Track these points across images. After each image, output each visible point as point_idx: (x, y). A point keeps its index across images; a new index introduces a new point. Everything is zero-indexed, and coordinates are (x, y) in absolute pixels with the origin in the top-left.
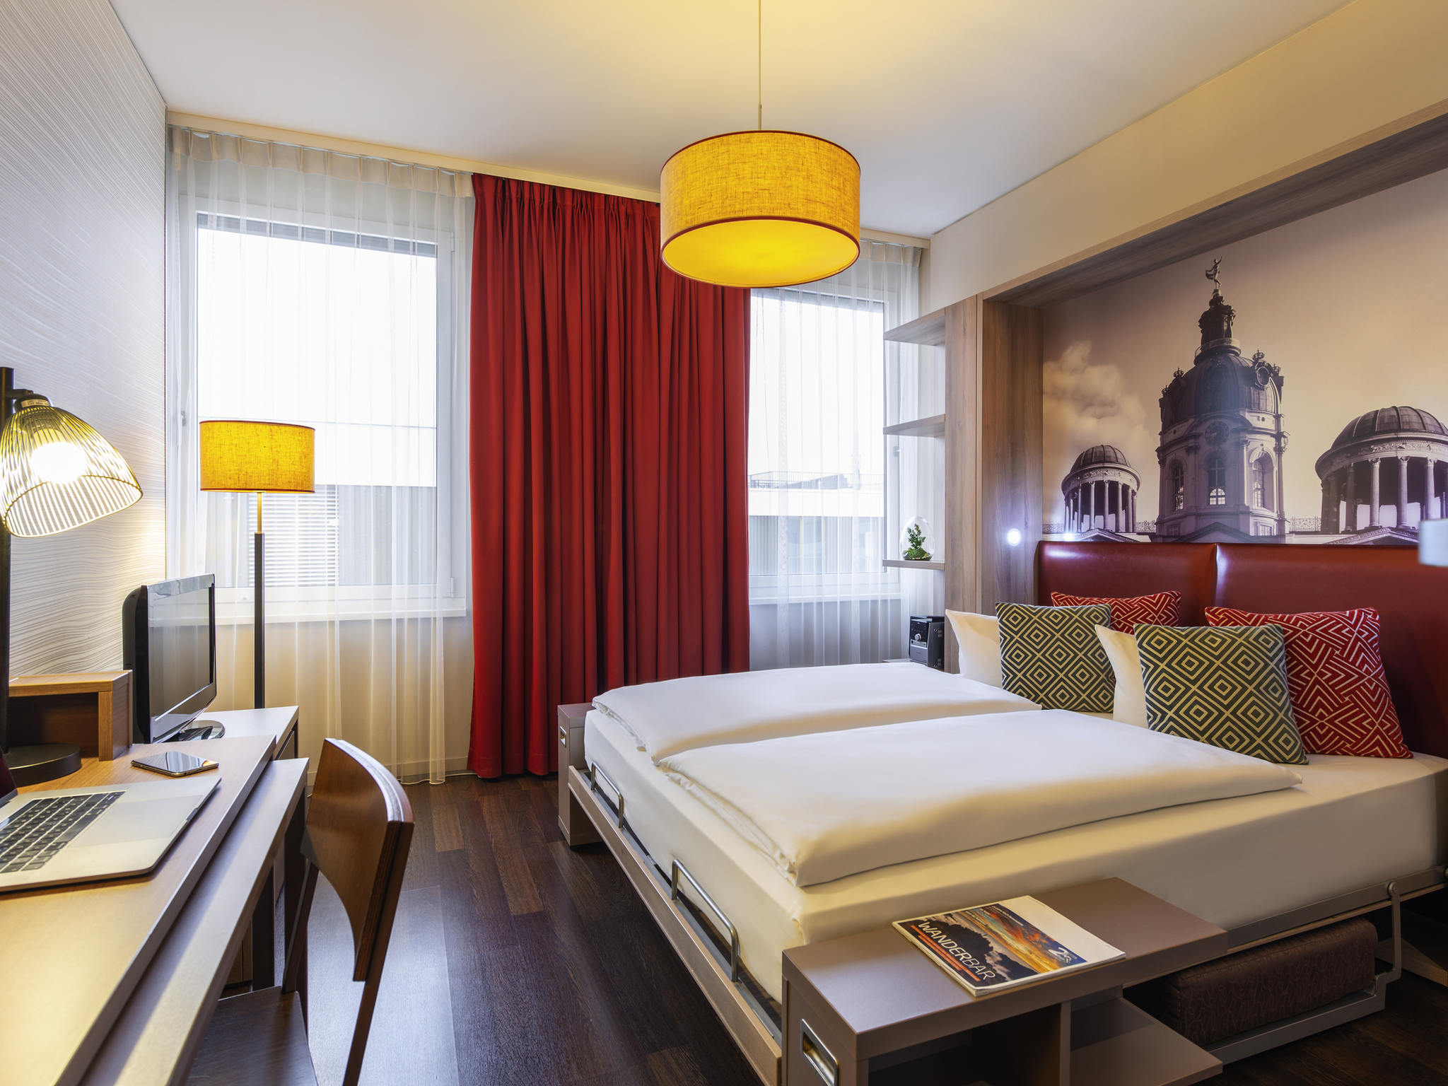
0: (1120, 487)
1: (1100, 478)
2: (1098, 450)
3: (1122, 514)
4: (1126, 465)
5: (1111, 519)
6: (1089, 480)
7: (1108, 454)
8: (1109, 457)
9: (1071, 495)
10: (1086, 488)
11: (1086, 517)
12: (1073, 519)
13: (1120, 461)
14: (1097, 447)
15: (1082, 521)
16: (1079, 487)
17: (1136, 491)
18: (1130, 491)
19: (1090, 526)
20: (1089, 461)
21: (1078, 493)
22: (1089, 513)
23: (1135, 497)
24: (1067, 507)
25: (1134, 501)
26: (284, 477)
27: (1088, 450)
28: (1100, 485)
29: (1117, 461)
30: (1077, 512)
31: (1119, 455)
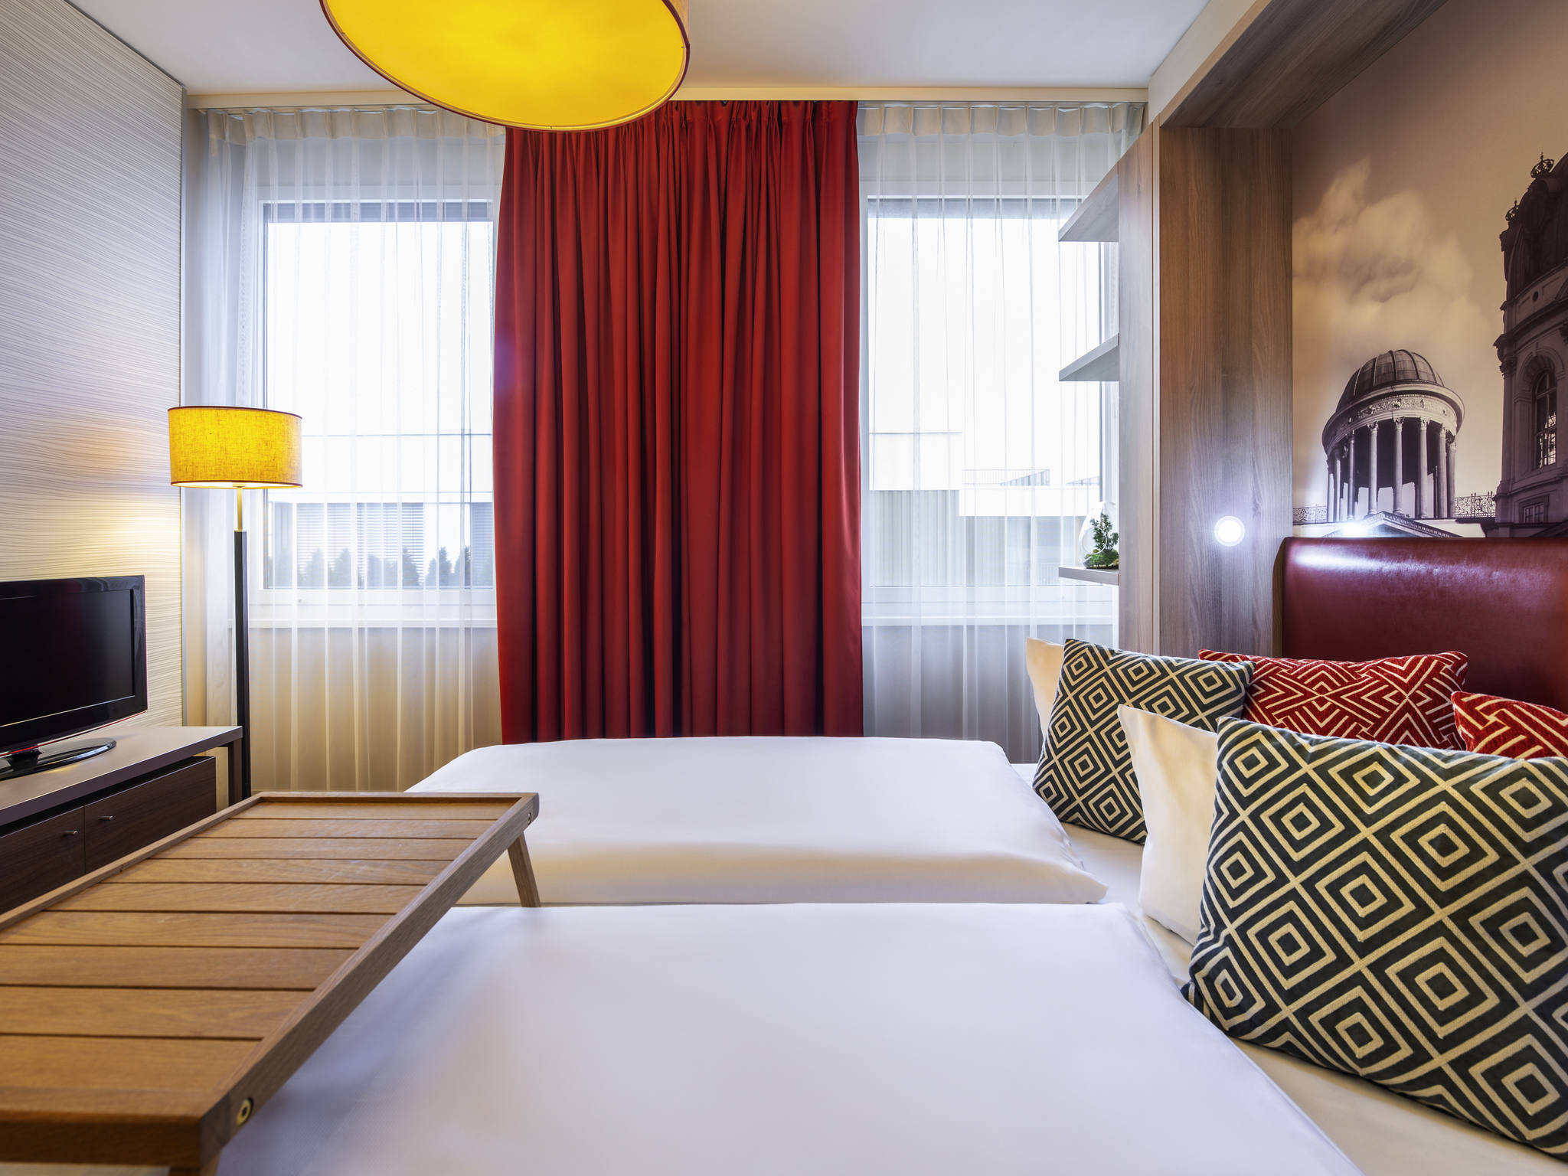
0: (1424, 428)
1: (1387, 416)
2: (1383, 361)
3: (1427, 481)
4: (1435, 383)
5: (1407, 491)
6: (1368, 421)
7: (1401, 367)
8: (1404, 371)
9: (1337, 452)
10: (1363, 435)
11: (1363, 491)
12: (1342, 496)
13: (1423, 377)
14: (1382, 357)
15: (1356, 499)
16: (1350, 437)
17: (1454, 433)
18: (1443, 435)
19: (1370, 507)
20: (1367, 387)
21: (1349, 448)
22: (1367, 484)
23: (1452, 447)
24: (1332, 475)
25: (1452, 454)
26: (233, 467)
27: (1367, 364)
28: (1387, 427)
29: (1417, 379)
30: (1348, 482)
31: (1421, 366)
